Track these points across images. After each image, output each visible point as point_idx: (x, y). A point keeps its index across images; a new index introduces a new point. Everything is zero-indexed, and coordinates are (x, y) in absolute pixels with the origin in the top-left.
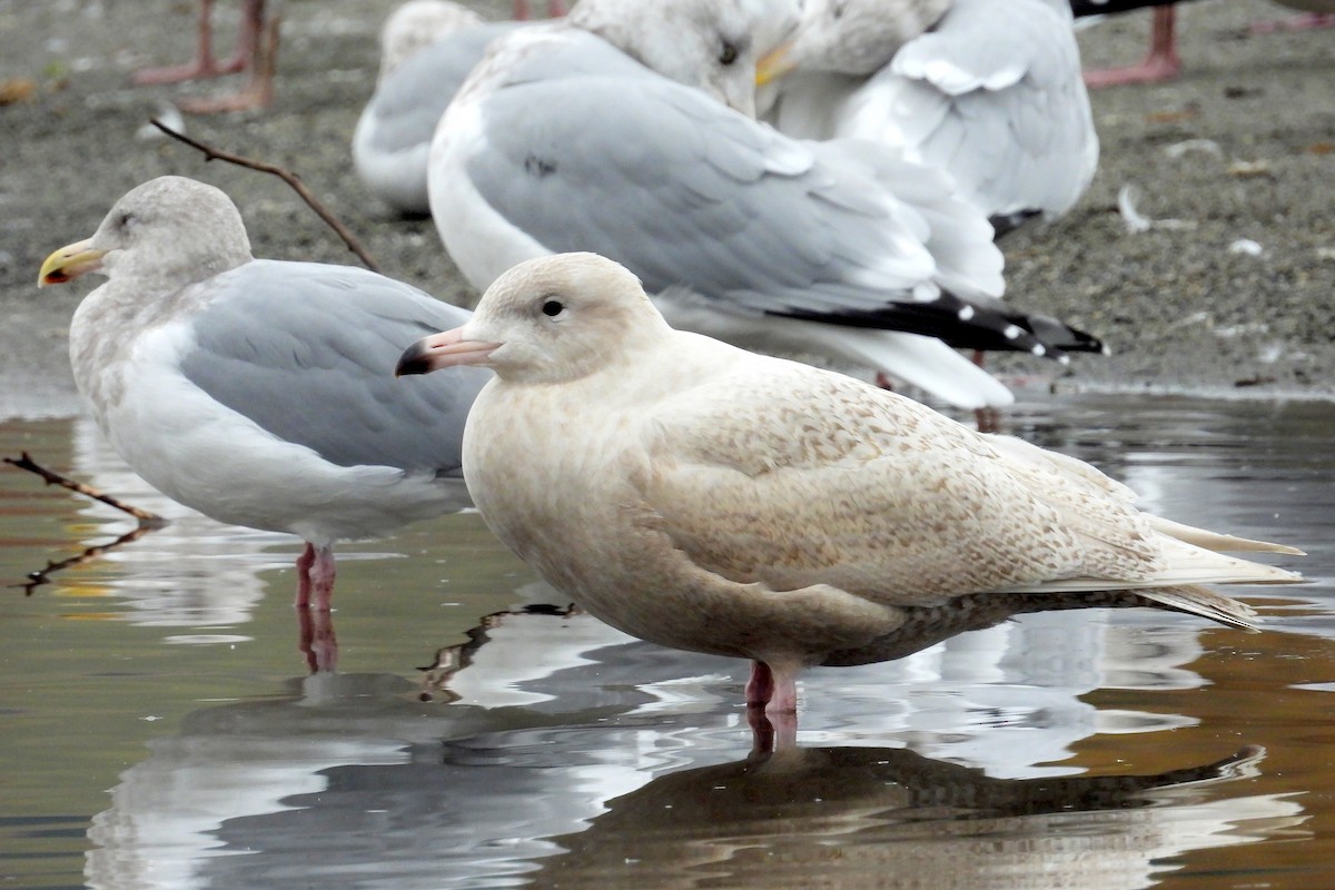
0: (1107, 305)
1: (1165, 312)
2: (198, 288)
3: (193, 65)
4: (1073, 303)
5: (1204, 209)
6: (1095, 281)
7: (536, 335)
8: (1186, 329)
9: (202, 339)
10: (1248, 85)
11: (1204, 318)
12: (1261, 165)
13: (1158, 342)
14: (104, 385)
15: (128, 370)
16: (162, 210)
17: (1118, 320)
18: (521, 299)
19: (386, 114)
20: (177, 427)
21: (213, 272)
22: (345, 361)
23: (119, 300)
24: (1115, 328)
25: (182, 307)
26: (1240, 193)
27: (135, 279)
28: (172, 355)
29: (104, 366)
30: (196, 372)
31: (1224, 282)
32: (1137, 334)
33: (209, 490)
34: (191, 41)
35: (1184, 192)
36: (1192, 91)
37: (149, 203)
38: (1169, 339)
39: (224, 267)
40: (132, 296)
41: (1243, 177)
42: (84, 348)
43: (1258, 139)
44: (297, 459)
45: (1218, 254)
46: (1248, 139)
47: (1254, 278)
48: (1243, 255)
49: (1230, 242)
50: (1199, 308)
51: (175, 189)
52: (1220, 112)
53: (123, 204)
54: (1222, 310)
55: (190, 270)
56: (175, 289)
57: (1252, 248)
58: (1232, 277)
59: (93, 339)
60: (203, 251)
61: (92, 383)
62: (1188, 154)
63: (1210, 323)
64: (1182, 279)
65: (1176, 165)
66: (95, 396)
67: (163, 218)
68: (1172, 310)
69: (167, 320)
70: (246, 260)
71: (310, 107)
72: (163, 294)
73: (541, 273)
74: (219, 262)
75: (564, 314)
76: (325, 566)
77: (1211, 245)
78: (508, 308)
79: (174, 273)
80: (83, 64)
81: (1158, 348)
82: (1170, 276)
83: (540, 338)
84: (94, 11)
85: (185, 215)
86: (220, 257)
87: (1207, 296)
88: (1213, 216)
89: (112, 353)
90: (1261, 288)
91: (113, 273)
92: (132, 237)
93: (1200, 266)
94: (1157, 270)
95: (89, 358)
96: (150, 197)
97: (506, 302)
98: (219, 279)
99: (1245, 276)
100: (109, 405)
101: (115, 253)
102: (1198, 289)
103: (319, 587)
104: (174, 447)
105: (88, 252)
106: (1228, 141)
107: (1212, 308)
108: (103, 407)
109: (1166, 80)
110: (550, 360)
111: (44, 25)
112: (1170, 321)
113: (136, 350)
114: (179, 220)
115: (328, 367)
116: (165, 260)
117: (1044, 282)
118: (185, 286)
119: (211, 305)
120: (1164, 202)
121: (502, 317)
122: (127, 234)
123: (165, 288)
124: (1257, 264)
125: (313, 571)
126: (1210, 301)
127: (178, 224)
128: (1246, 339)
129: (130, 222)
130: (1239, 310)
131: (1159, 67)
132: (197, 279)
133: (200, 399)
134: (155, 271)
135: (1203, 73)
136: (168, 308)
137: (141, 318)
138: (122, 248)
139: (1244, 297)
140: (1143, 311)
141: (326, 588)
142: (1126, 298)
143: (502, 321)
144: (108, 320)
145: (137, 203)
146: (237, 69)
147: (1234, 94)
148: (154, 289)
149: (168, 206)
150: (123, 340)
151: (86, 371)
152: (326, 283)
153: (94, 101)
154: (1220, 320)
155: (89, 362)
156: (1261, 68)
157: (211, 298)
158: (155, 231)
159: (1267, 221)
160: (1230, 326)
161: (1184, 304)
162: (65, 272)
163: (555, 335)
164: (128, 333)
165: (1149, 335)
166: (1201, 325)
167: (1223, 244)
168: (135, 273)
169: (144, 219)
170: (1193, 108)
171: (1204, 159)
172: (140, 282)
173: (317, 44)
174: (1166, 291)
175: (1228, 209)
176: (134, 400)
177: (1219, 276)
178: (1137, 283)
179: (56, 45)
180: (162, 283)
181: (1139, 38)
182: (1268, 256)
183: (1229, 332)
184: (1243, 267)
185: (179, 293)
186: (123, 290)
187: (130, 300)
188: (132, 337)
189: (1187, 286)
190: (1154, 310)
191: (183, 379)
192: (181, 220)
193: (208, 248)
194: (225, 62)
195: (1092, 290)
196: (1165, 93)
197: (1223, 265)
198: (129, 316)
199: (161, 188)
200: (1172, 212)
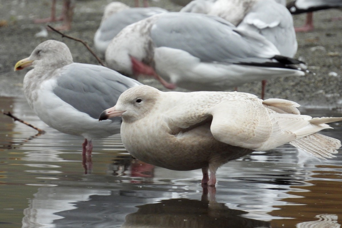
0: (296, 88)
1: (311, 90)
2: (59, 70)
3: (50, 18)
4: (287, 87)
5: (322, 64)
6: (293, 81)
7: (134, 108)
8: (317, 95)
9: (59, 84)
10: (332, 33)
11: (322, 92)
12: (337, 53)
13: (310, 97)
14: (33, 96)
15: (39, 92)
16: (49, 49)
17: (299, 92)
18: (131, 99)
19: (103, 31)
20: (52, 107)
21: (63, 65)
22: (97, 91)
23: (38, 73)
24: (299, 94)
25: (54, 75)
26: (331, 61)
27: (42, 67)
28: (51, 88)
29: (33, 90)
30: (57, 92)
31: (327, 83)
32: (304, 95)
33: (60, 124)
34: (49, 13)
35: (316, 60)
36: (317, 34)
37: (45, 47)
38: (313, 97)
39: (66, 64)
40: (41, 72)
41: (332, 56)
42: (27, 86)
43: (335, 46)
44: (83, 116)
45: (325, 76)
46: (332, 47)
47: (335, 82)
48: (332, 76)
49: (329, 73)
50: (321, 89)
51: (52, 43)
52: (324, 40)
53: (38, 48)
54: (327, 90)
55: (57, 65)
56: (53, 69)
57: (335, 74)
58: (329, 81)
59: (30, 83)
60: (61, 59)
61: (29, 95)
62: (317, 50)
63: (324, 93)
64: (316, 81)
65: (313, 53)
66: (30, 98)
67: (50, 51)
68: (314, 90)
69: (50, 78)
70: (71, 63)
71: (81, 30)
72: (49, 71)
73: (137, 92)
74: (65, 63)
75: (142, 102)
76: (90, 145)
77: (324, 73)
78: (127, 101)
79: (53, 66)
80: (20, 17)
81: (310, 99)
82: (313, 80)
83: (136, 109)
84: (23, 4)
85: (56, 50)
86: (65, 61)
87: (323, 86)
88: (324, 66)
89: (35, 87)
90: (337, 84)
91: (36, 66)
92: (41, 56)
93: (321, 78)
94: (309, 79)
95: (29, 88)
96: (46, 45)
97: (127, 100)
98: (65, 67)
99: (333, 81)
100: (34, 101)
101: (36, 61)
102: (321, 84)
103: (88, 151)
104: (51, 112)
105: (28, 61)
106: (327, 47)
107: (324, 89)
108: (32, 101)
109: (310, 31)
110: (138, 115)
111: (10, 7)
112: (313, 92)
113: (42, 86)
114: (54, 51)
115: (93, 92)
116: (51, 62)
117: (279, 81)
118: (56, 69)
119: (62, 75)
120: (311, 62)
121: (126, 104)
122: (40, 55)
123: (50, 69)
124: (336, 79)
125: (87, 147)
126: (324, 87)
127: (54, 52)
128: (334, 98)
129: (40, 52)
130: (332, 90)
131: (308, 28)
132: (59, 67)
133: (58, 100)
134: (48, 65)
135: (320, 30)
136: (51, 75)
137: (43, 78)
138: (38, 59)
139: (333, 87)
140: (306, 90)
141: (90, 152)
142: (301, 86)
143: (126, 105)
144: (34, 78)
145: (42, 47)
146: (62, 20)
147: (328, 35)
148: (47, 70)
149: (51, 48)
150: (38, 83)
151: (28, 92)
152: (93, 70)
153: (23, 27)
154: (327, 92)
155: (29, 89)
156: (335, 29)
157: (62, 72)
158: (47, 55)
159: (339, 68)
160: (329, 94)
161: (317, 88)
162: (22, 67)
163: (139, 108)
164: (40, 82)
165: (308, 96)
166: (321, 94)
167: (327, 73)
168: (43, 66)
169: (44, 51)
170: (317, 39)
171: (321, 51)
172: (43, 68)
173: (82, 15)
174: (312, 85)
175: (328, 64)
176: (40, 100)
177: (326, 81)
178: (304, 82)
179: (13, 12)
180: (49, 68)
181: (303, 20)
182: (339, 76)
183: (329, 96)
184: (333, 79)
185: (54, 71)
186: (38, 70)
187: (40, 73)
188: (41, 83)
189: (318, 83)
190: (309, 89)
191: (53, 94)
192: (55, 51)
193: (62, 59)
194: (58, 18)
195: (292, 83)
196: (310, 34)
197: (327, 78)
198: (40, 77)
199: (49, 43)
200: (313, 64)
